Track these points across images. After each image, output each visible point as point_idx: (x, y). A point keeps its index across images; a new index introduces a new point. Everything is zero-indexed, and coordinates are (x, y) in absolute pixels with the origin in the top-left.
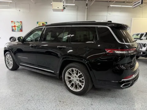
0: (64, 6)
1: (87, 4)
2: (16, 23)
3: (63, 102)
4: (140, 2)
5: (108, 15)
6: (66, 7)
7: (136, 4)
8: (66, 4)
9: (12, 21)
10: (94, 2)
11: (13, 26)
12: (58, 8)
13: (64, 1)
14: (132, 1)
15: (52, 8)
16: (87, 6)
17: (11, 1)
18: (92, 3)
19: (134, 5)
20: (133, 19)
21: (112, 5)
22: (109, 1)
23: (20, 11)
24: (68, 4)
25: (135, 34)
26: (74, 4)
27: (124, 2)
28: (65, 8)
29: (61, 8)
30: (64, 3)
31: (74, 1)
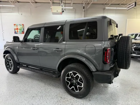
0: (62, 9)
1: (84, 7)
2: (18, 26)
3: (64, 98)
4: (133, 5)
6: (64, 10)
7: (130, 7)
8: (65, 8)
9: (14, 25)
10: (90, 5)
11: (16, 29)
12: (57, 12)
13: (63, 5)
14: (126, 3)
15: (52, 12)
16: (84, 9)
17: (14, 6)
19: (128, 7)
20: (128, 20)
21: (107, 7)
22: (105, 4)
23: (22, 14)
25: (130, 34)
26: (72, 7)
27: (119, 4)
28: (63, 12)
29: (60, 11)
30: (62, 7)
31: (72, 4)
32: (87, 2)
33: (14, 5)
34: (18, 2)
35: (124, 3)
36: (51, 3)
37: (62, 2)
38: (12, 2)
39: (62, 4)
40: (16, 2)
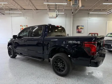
0: (56, 14)
1: (73, 12)
2: (23, 26)
4: (111, 11)
5: (89, 19)
7: (108, 12)
8: (58, 13)
9: (21, 25)
11: (21, 29)
14: (106, 9)
15: (49, 16)
16: (73, 14)
18: (77, 12)
20: (108, 22)
21: (91, 12)
22: (89, 10)
23: (26, 18)
24: (59, 13)
25: (110, 33)
26: (63, 12)
27: (100, 10)
28: (57, 16)
30: (57, 12)
31: (64, 10)
32: (75, 8)
33: (21, 12)
34: (24, 9)
35: (105, 9)
36: (48, 10)
37: (56, 9)
38: (20, 9)
39: (56, 11)
40: (22, 9)
